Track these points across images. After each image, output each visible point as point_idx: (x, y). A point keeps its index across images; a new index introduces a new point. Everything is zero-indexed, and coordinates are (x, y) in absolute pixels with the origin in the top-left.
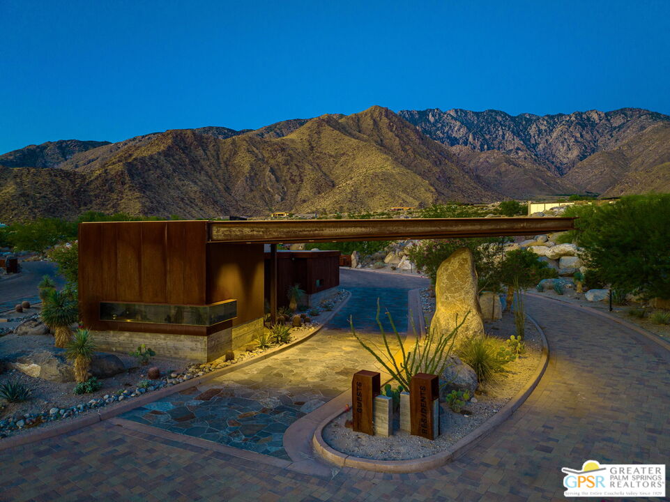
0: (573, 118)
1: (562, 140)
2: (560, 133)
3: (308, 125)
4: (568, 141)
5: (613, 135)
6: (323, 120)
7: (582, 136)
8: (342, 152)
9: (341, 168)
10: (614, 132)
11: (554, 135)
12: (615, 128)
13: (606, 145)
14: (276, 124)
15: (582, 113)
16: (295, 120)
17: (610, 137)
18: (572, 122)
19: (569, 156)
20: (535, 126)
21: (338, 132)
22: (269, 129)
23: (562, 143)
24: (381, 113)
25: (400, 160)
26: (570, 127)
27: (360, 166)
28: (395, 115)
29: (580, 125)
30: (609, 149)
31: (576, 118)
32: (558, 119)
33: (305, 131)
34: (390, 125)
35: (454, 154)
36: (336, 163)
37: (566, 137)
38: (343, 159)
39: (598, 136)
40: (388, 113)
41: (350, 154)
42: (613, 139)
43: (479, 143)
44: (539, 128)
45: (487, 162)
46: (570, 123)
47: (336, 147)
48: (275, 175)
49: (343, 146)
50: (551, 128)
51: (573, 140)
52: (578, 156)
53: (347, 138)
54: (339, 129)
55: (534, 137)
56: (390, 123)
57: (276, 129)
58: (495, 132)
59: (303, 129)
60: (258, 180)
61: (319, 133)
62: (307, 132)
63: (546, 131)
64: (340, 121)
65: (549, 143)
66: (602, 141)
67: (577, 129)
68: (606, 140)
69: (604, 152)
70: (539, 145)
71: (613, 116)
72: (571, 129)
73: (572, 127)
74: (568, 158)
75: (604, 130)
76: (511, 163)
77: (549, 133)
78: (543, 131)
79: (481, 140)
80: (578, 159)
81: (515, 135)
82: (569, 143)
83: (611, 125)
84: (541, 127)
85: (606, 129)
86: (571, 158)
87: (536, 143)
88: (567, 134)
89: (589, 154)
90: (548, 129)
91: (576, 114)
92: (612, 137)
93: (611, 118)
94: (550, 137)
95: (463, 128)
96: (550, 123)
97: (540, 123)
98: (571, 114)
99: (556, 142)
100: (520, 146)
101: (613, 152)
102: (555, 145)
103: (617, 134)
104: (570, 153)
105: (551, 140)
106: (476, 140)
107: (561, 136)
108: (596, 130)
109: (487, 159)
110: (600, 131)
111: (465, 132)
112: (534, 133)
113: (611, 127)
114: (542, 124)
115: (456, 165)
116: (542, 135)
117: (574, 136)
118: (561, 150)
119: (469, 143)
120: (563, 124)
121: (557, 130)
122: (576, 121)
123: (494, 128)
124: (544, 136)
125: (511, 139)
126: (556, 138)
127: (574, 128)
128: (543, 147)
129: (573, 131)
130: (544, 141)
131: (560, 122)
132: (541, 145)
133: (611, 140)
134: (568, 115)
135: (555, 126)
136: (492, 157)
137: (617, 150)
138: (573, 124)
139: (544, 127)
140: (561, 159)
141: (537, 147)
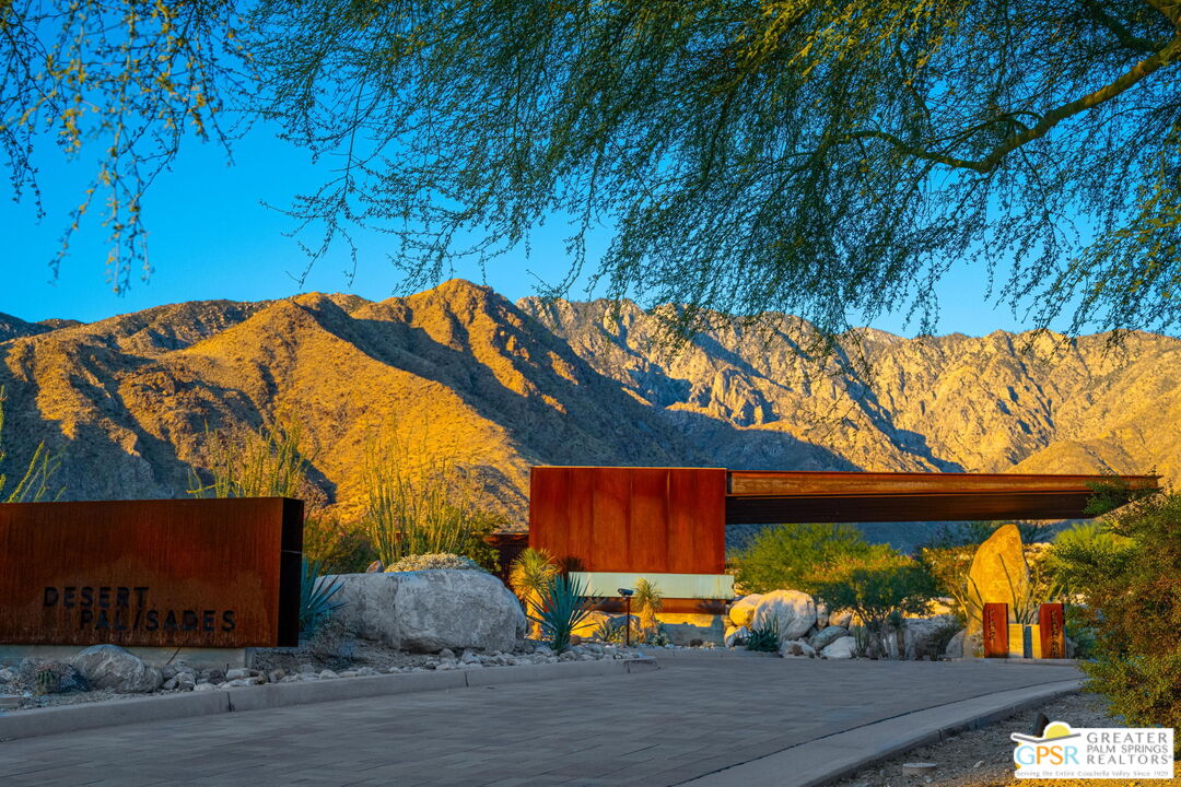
0: (990, 349)
1: (961, 403)
2: (957, 385)
3: (259, 319)
4: (978, 407)
5: (1095, 397)
6: (306, 309)
7: (1014, 397)
8: (360, 404)
9: (353, 452)
10: (1098, 390)
11: (943, 389)
12: (1098, 381)
13: (1078, 424)
14: (155, 312)
15: (1013, 335)
16: (214, 303)
17: (1087, 404)
18: (988, 359)
19: (983, 448)
20: (890, 361)
21: (348, 345)
22: (133, 324)
23: (964, 412)
24: (474, 302)
25: (525, 437)
26: (982, 371)
27: (413, 446)
28: (512, 309)
29: (1010, 366)
30: (1086, 436)
31: (998, 348)
32: (950, 347)
33: (251, 337)
34: (497, 335)
35: (676, 428)
36: (339, 435)
37: (974, 398)
38: (360, 423)
39: (1056, 400)
40: (494, 304)
41: (384, 411)
42: (1096, 410)
43: (742, 402)
44: (901, 368)
45: (765, 454)
46: (981, 362)
47: (342, 390)
48: (151, 460)
49: (363, 387)
50: (933, 370)
51: (992, 405)
52: (1007, 449)
53: (376, 366)
54: (349, 338)
55: (888, 392)
56: (499, 330)
57: (155, 325)
58: (784, 373)
59: (244, 331)
60: (97, 471)
61: (291, 345)
62: (257, 342)
63: (919, 377)
64: (354, 315)
65: (927, 410)
66: (1067, 414)
67: (1001, 378)
68: (1076, 411)
69: (1074, 442)
70: (902, 416)
71: (1091, 350)
72: (985, 377)
73: (988, 371)
74: (980, 454)
75: (1072, 382)
76: (828, 459)
77: (930, 384)
78: (913, 379)
79: (746, 392)
80: (1008, 458)
81: (839, 385)
82: (981, 414)
83: (1089, 373)
84: (905, 366)
85: (1076, 381)
86: (990, 456)
87: (894, 409)
88: (975, 389)
89: (1034, 446)
90: (924, 374)
91: (998, 339)
92: (1091, 404)
93: (1088, 352)
94: (930, 392)
95: (697, 357)
96: (929, 358)
97: (903, 357)
98: (985, 338)
99: (948, 408)
100: (852, 416)
101: (1097, 445)
102: (945, 418)
103: (1104, 397)
104: (984, 439)
105: (934, 404)
106: (733, 391)
107: (959, 394)
108: (1052, 382)
109: (765, 446)
110: (1061, 386)
111: (703, 370)
112: (888, 381)
113: (1090, 378)
114: (910, 359)
115: (680, 459)
116: (911, 389)
117: (993, 395)
118: (961, 432)
119: (713, 399)
120: (966, 362)
121: (951, 378)
122: (998, 357)
123: (780, 362)
124: (915, 392)
125: (827, 396)
126: (949, 400)
127: (995, 374)
128: (914, 422)
129: (992, 382)
130: (915, 404)
131: (956, 357)
132: (907, 415)
133: (1091, 411)
134: (978, 339)
135: (943, 365)
136: (778, 442)
137: (1107, 438)
138: (991, 364)
139: (916, 366)
140: (962, 455)
141: (898, 420)
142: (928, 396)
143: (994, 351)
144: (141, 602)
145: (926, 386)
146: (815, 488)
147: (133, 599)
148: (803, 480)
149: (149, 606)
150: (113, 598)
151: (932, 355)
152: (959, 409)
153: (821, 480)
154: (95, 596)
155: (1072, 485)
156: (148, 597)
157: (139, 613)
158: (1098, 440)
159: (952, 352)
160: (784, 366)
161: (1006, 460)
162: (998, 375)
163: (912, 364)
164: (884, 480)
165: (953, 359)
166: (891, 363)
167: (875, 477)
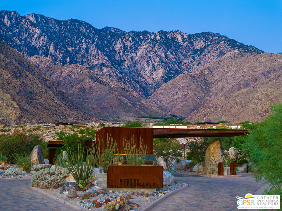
0: (158, 37)
1: (147, 58)
2: (145, 51)
4: (153, 60)
5: (196, 58)
7: (166, 56)
10: (197, 55)
11: (140, 53)
12: (197, 51)
13: (189, 67)
15: (167, 33)
17: (193, 60)
18: (157, 41)
19: (154, 76)
20: (120, 41)
23: (148, 62)
26: (155, 46)
29: (165, 44)
30: (192, 72)
31: (161, 37)
37: (151, 56)
39: (182, 58)
42: (196, 62)
43: (61, 55)
44: (124, 44)
45: (70, 77)
46: (155, 42)
50: (136, 45)
51: (158, 59)
52: (163, 77)
55: (119, 53)
58: (78, 44)
63: (131, 48)
65: (134, 61)
66: (185, 63)
67: (162, 49)
68: (189, 63)
69: (188, 75)
70: (124, 63)
71: (195, 39)
72: (156, 48)
73: (157, 46)
74: (153, 78)
75: (187, 52)
76: (95, 79)
77: (135, 50)
78: (129, 48)
79: (63, 51)
80: (163, 80)
81: (100, 50)
82: (154, 63)
83: (194, 48)
84: (126, 43)
85: (189, 51)
86: (156, 79)
87: (121, 59)
88: (152, 53)
89: (173, 76)
90: (133, 46)
91: (161, 34)
92: (194, 60)
93: (194, 40)
94: (135, 54)
95: (43, 37)
96: (135, 40)
97: (125, 39)
98: (157, 33)
99: (141, 60)
100: (104, 62)
101: (195, 76)
102: (140, 64)
103: (199, 58)
104: (155, 73)
105: (136, 58)
106: (58, 51)
107: (146, 55)
108: (180, 51)
109: (70, 74)
110: (184, 53)
111: (45, 42)
112: (119, 49)
113: (194, 50)
114: (128, 40)
115: (37, 78)
116: (128, 52)
117: (158, 55)
118: (146, 69)
119: (49, 54)
120: (149, 42)
121: (143, 48)
122: (161, 41)
123: (77, 39)
124: (129, 53)
125: (95, 54)
126: (142, 57)
127: (159, 47)
128: (128, 65)
129: (158, 50)
130: (129, 58)
131: (145, 40)
132: (126, 62)
133: (194, 63)
134: (153, 33)
135: (140, 43)
136: (76, 72)
137: (200, 73)
138: (158, 44)
139: (130, 43)
140: (146, 78)
141: (122, 64)
142: (134, 55)
143: (159, 38)
144: (138, 181)
145: (133, 51)
146: (175, 132)
147: (137, 181)
148: (172, 130)
149: (140, 182)
150: (133, 181)
151: (136, 39)
152: (146, 60)
153: (176, 130)
154: (130, 181)
155: (235, 132)
156: (140, 181)
157: (138, 183)
158: (196, 74)
159: (144, 38)
160: (78, 41)
161: (162, 81)
162: (161, 48)
163: (128, 42)
164: (191, 131)
165: (144, 41)
166: (120, 42)
167: (189, 130)
